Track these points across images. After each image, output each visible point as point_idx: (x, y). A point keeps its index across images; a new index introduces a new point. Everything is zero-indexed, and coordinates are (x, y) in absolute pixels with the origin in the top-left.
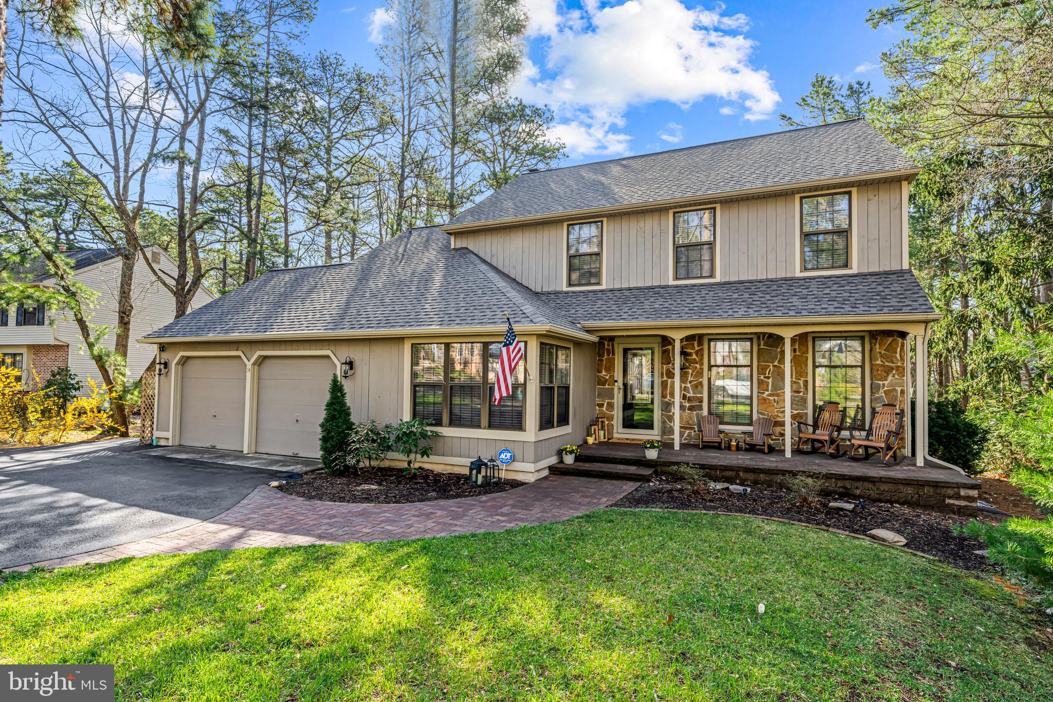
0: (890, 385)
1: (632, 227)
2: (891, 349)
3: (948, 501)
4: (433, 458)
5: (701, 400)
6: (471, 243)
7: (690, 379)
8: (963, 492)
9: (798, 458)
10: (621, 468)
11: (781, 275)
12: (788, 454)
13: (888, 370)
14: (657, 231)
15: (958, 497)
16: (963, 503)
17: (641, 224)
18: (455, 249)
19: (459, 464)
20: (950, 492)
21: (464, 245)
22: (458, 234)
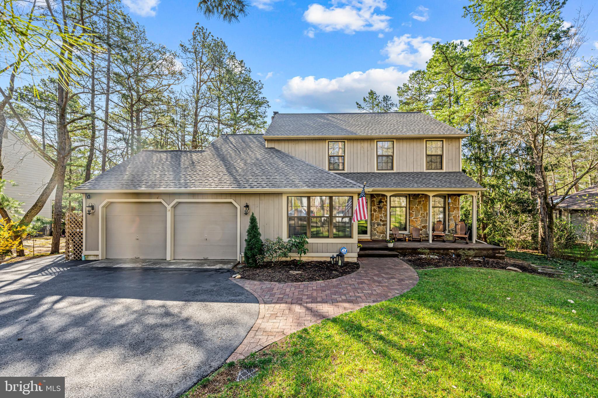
0: (455, 214)
1: (358, 146)
2: (455, 200)
3: (497, 255)
4: (308, 254)
5: (386, 221)
6: (277, 146)
7: (383, 212)
8: (501, 251)
9: (434, 243)
10: (371, 252)
11: (419, 171)
12: (431, 241)
13: (454, 209)
14: (369, 148)
15: (499, 253)
16: (501, 255)
17: (362, 145)
18: (267, 148)
19: (325, 256)
20: (497, 251)
21: (273, 146)
22: (269, 140)
